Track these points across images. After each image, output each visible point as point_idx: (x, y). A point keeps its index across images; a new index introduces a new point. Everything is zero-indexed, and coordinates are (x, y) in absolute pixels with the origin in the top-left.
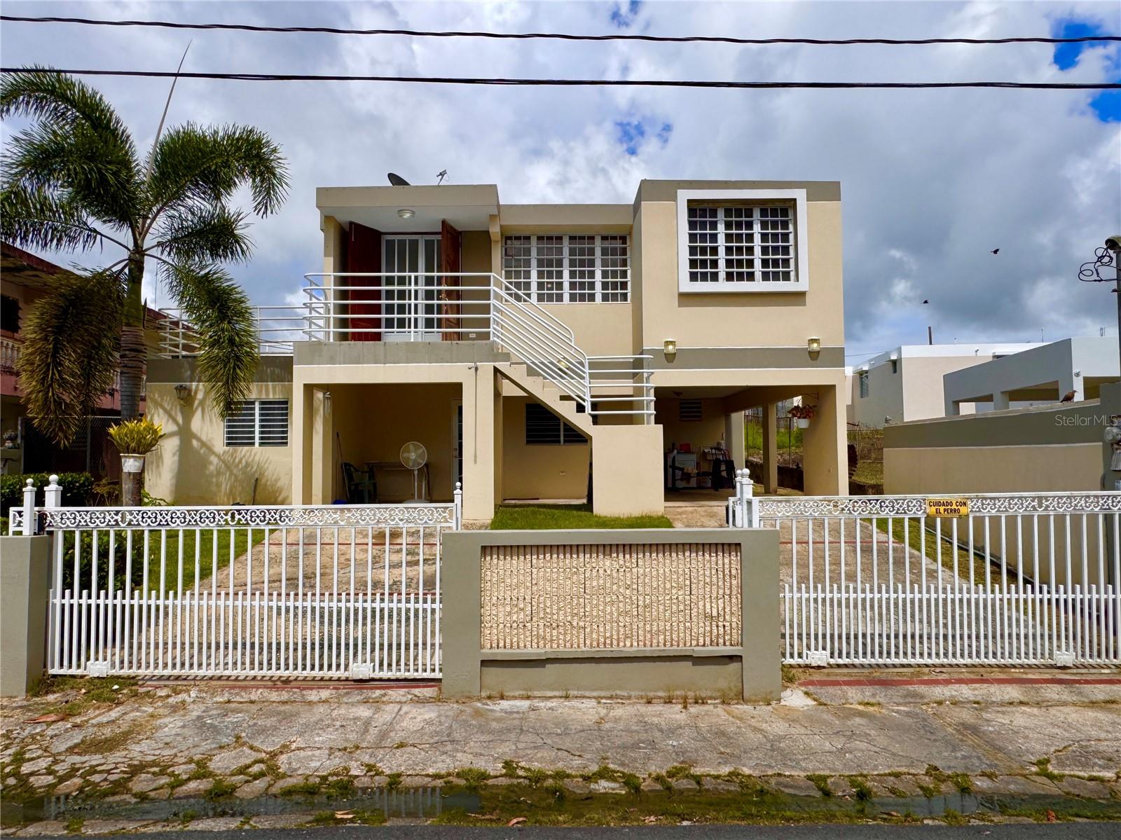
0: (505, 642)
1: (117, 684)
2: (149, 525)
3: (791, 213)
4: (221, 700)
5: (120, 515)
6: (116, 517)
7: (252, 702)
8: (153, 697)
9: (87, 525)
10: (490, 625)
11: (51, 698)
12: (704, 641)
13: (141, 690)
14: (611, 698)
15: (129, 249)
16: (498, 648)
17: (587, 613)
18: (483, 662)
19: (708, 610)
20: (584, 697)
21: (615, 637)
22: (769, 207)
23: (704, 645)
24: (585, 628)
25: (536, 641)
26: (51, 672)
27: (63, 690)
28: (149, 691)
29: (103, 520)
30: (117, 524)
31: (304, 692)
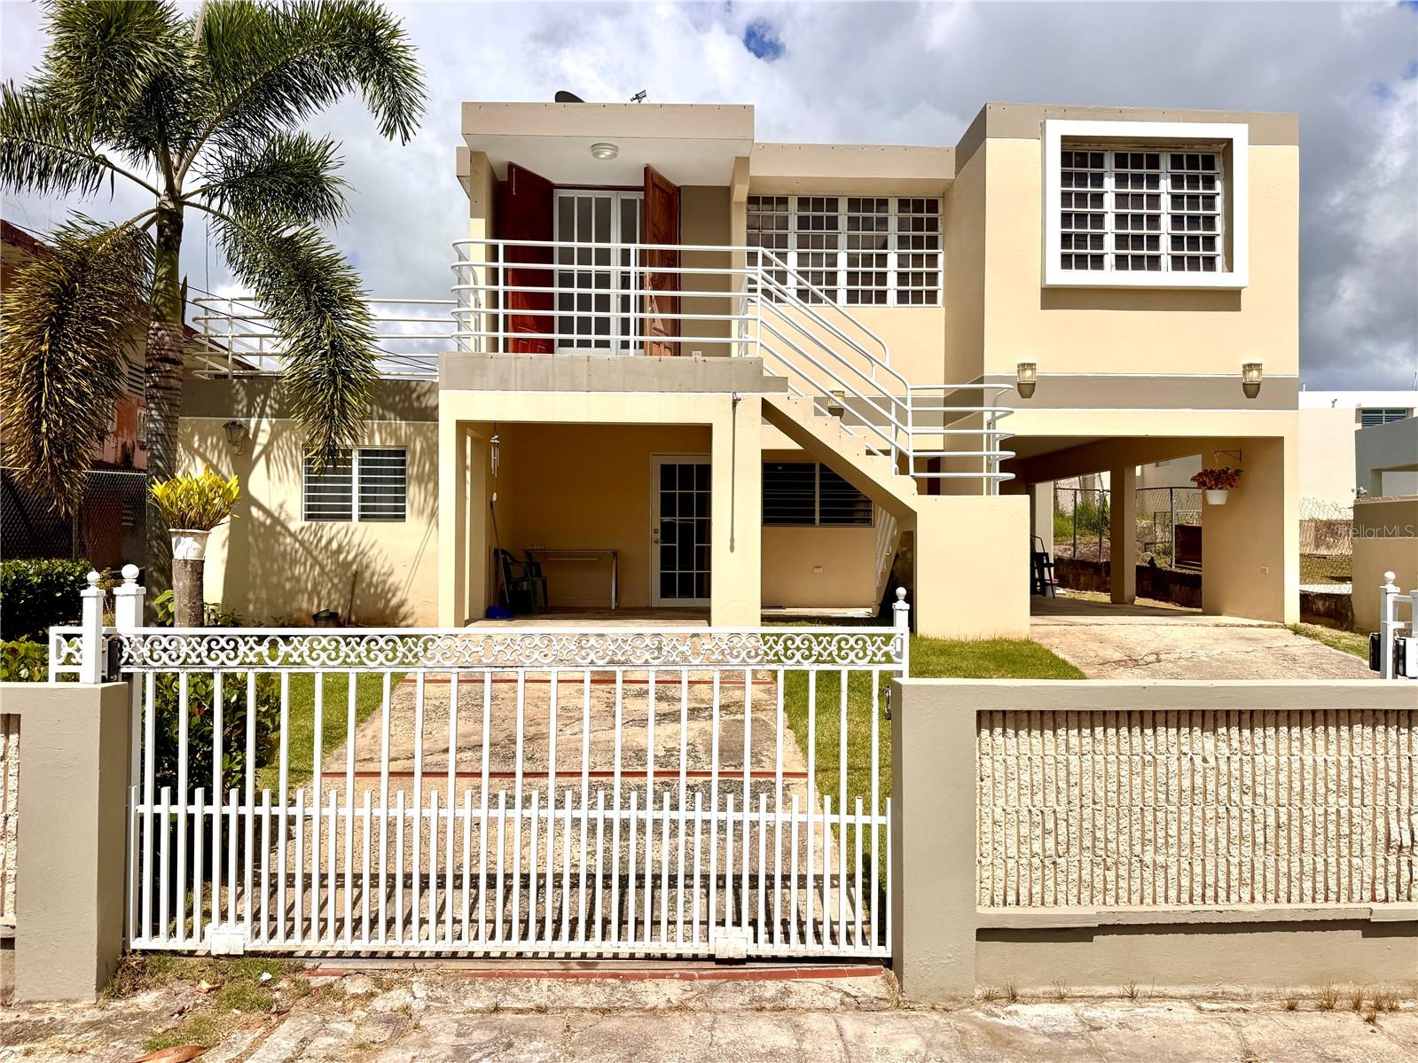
0: (1018, 894)
1: (266, 970)
2: (323, 663)
3: (1218, 163)
4: (479, 1005)
5: (266, 643)
6: (258, 649)
7: (541, 1010)
8: (339, 996)
9: (202, 662)
10: (989, 860)
11: (146, 1000)
12: (1387, 893)
13: (316, 982)
14: (1213, 998)
15: (158, 195)
16: (1005, 903)
17: (1171, 840)
18: (979, 931)
19: (1395, 835)
20: (1164, 997)
21: (1222, 884)
22: (1185, 152)
23: (1386, 900)
24: (1166, 868)
25: (1075, 891)
26: (136, 944)
27: (164, 983)
28: (331, 986)
29: (232, 654)
30: (261, 663)
31: (630, 986)
